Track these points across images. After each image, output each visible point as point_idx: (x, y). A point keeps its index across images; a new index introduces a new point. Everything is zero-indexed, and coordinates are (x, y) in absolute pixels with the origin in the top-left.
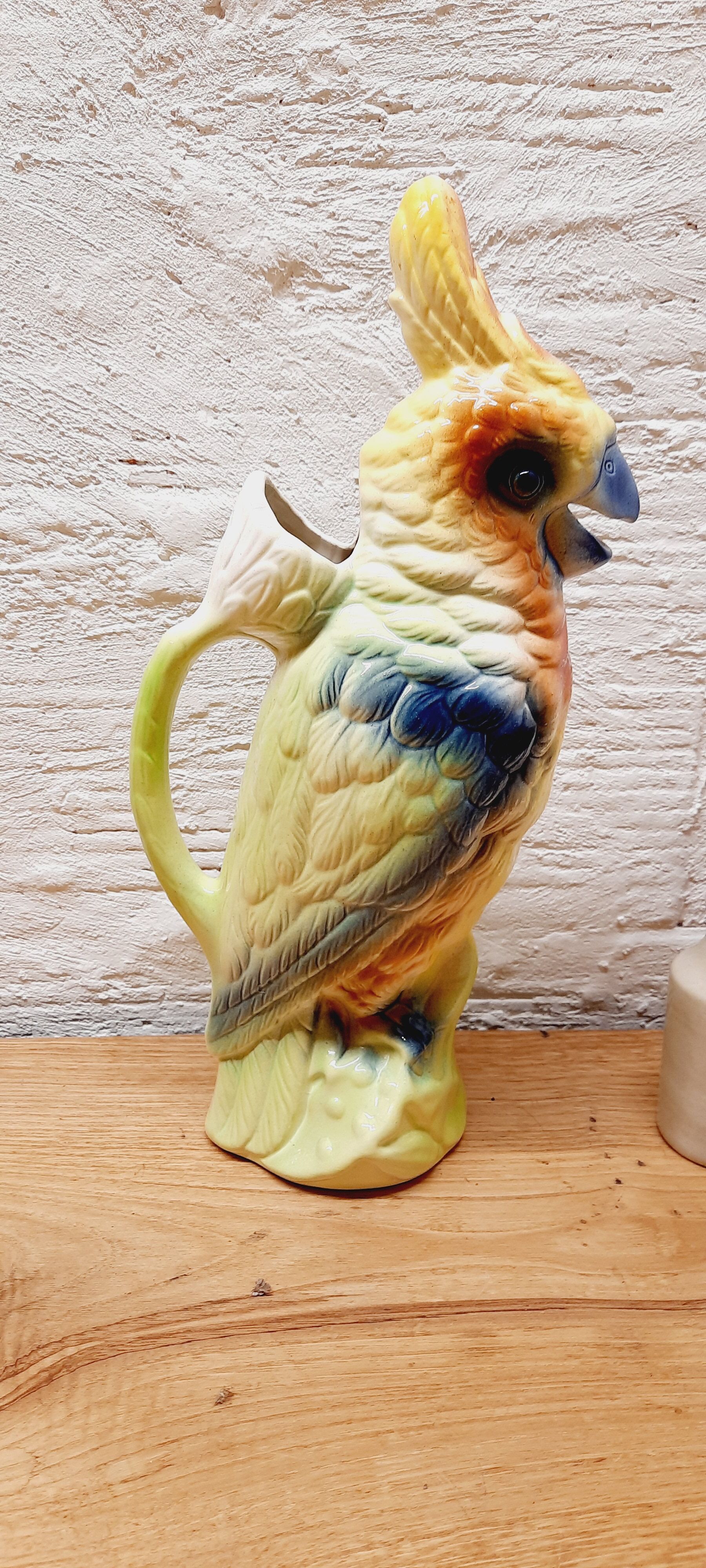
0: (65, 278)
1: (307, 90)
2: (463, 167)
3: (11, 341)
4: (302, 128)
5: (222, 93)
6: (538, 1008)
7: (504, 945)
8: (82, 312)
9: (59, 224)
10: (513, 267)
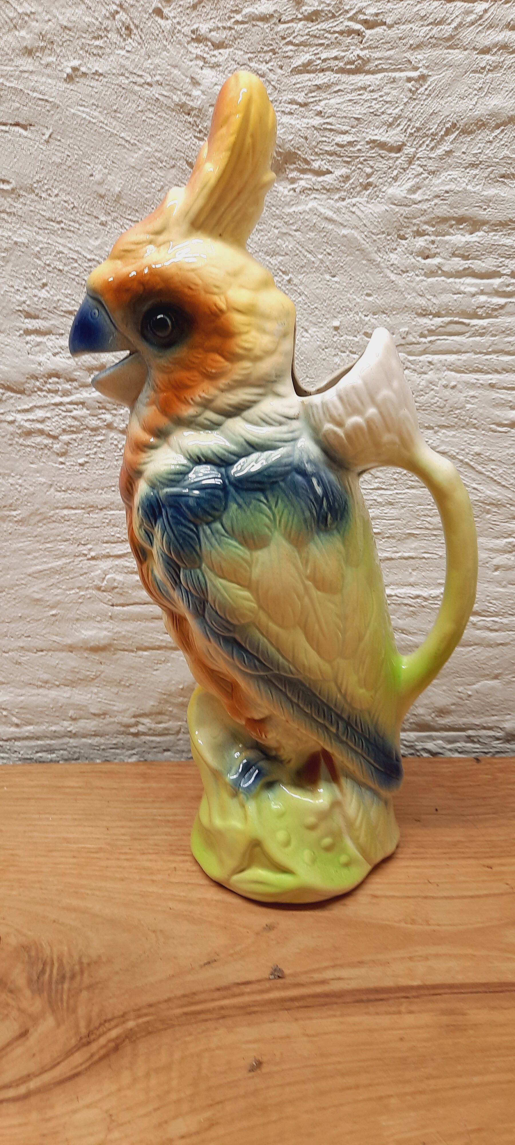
0: (106, 168)
1: (301, 11)
2: (425, 72)
3: (64, 221)
4: (297, 42)
5: (232, 15)
6: (470, 739)
7: (444, 691)
8: (119, 196)
9: (101, 124)
10: (464, 153)
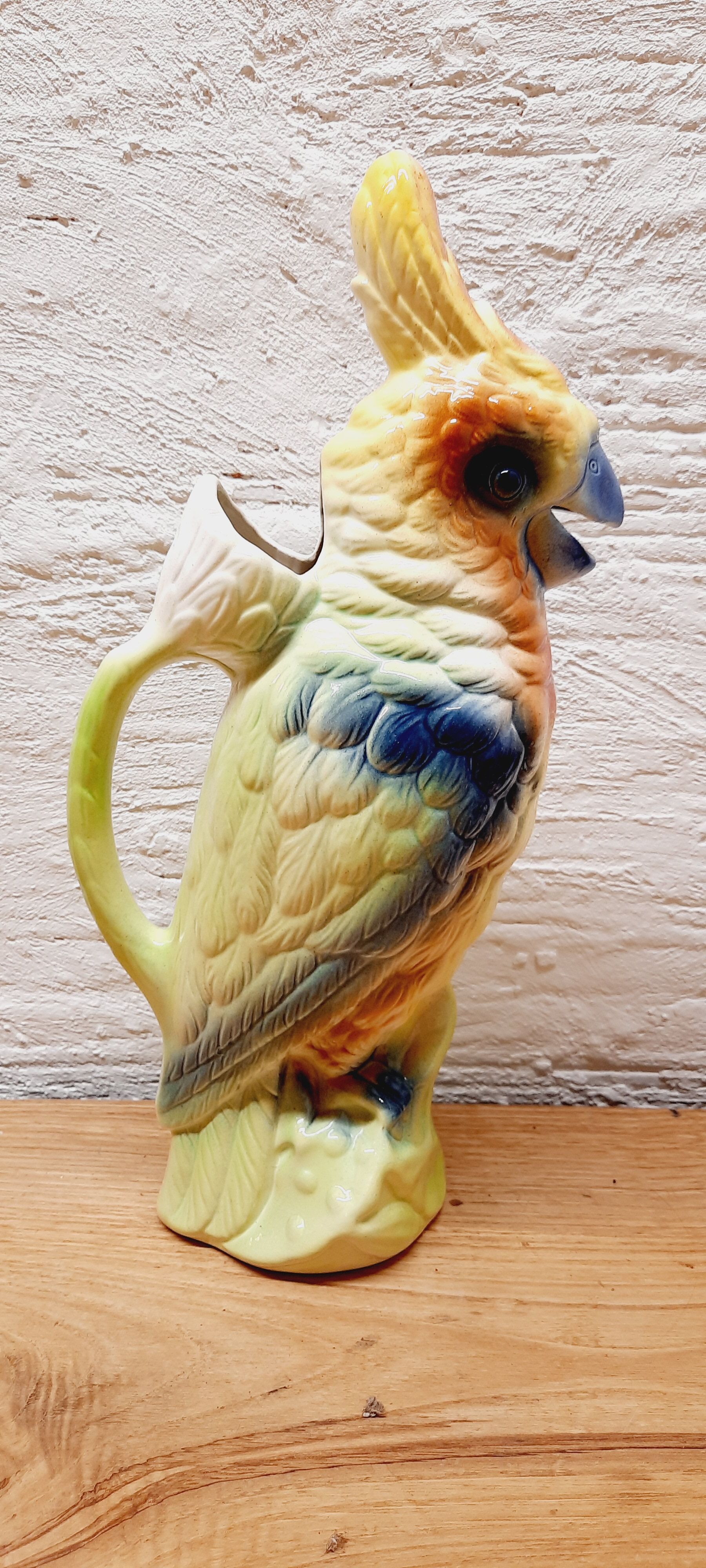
0: (172, 277)
1: (440, 72)
2: (608, 154)
3: (113, 346)
4: (434, 113)
5: (348, 77)
6: (665, 1083)
7: (628, 1011)
8: (189, 314)
9: (167, 219)
10: (660, 263)
